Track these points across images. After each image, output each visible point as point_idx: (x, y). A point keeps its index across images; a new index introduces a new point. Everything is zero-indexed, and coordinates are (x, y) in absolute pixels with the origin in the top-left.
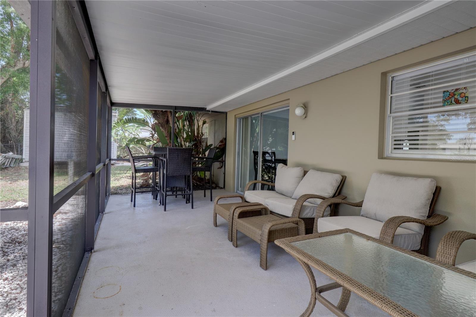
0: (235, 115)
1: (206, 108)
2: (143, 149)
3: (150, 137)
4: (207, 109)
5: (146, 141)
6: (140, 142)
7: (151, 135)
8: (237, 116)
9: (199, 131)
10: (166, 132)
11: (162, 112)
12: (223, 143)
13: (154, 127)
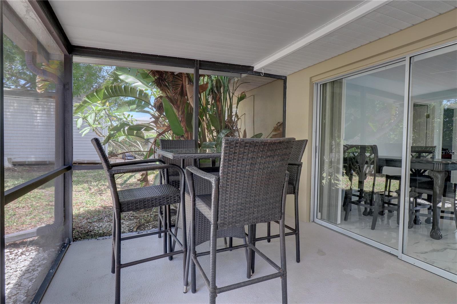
0: (311, 78)
1: (253, 67)
2: (140, 144)
3: (152, 122)
4: (254, 70)
5: (144, 130)
6: (135, 132)
7: (153, 119)
8: (314, 79)
9: (231, 112)
10: (180, 113)
11: (173, 77)
12: (279, 132)
13: (158, 104)
